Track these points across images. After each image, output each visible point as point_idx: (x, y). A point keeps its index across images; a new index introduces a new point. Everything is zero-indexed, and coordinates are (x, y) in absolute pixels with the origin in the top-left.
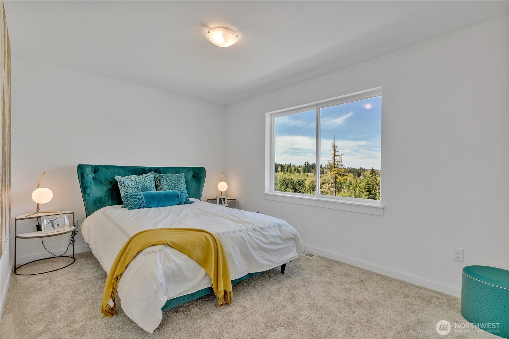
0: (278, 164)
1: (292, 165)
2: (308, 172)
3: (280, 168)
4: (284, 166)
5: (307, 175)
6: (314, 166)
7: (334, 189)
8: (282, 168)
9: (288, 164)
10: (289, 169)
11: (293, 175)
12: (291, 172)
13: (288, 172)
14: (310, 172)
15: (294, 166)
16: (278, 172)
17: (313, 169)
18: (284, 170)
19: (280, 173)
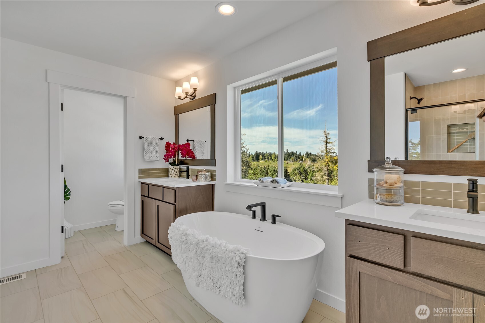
0: (259, 153)
1: (272, 153)
2: (287, 160)
3: (261, 157)
4: (265, 154)
5: (287, 163)
6: (293, 154)
7: (327, 177)
8: (263, 157)
9: (268, 153)
10: (270, 157)
11: (274, 163)
12: (272, 160)
13: (268, 160)
14: (290, 160)
15: (275, 155)
16: (259, 160)
17: (292, 157)
18: (265, 159)
19: (262, 162)
